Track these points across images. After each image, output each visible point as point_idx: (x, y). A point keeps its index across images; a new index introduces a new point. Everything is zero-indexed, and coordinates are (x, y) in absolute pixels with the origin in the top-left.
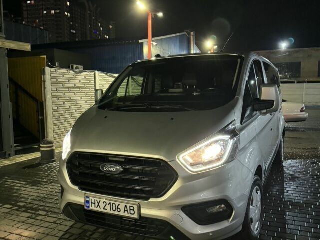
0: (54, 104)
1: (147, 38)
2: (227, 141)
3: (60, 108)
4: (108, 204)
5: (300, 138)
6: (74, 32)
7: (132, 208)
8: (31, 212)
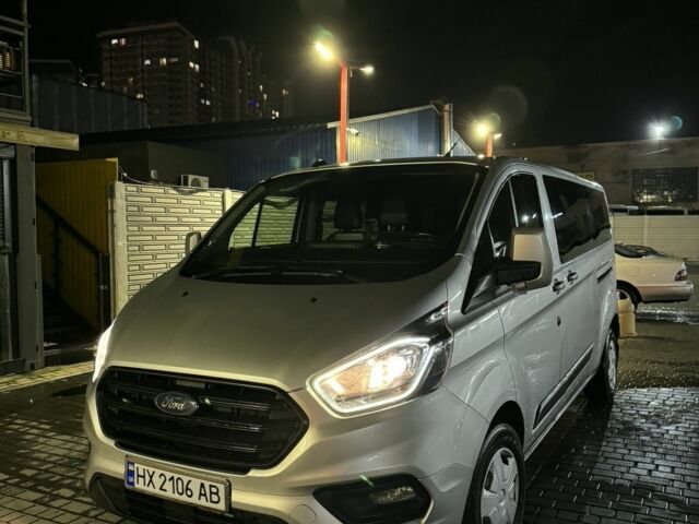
0: (131, 258)
1: (338, 118)
2: (421, 349)
3: (146, 267)
4: (168, 478)
5: (669, 339)
6: (208, 103)
7: (214, 490)
8: (44, 489)
